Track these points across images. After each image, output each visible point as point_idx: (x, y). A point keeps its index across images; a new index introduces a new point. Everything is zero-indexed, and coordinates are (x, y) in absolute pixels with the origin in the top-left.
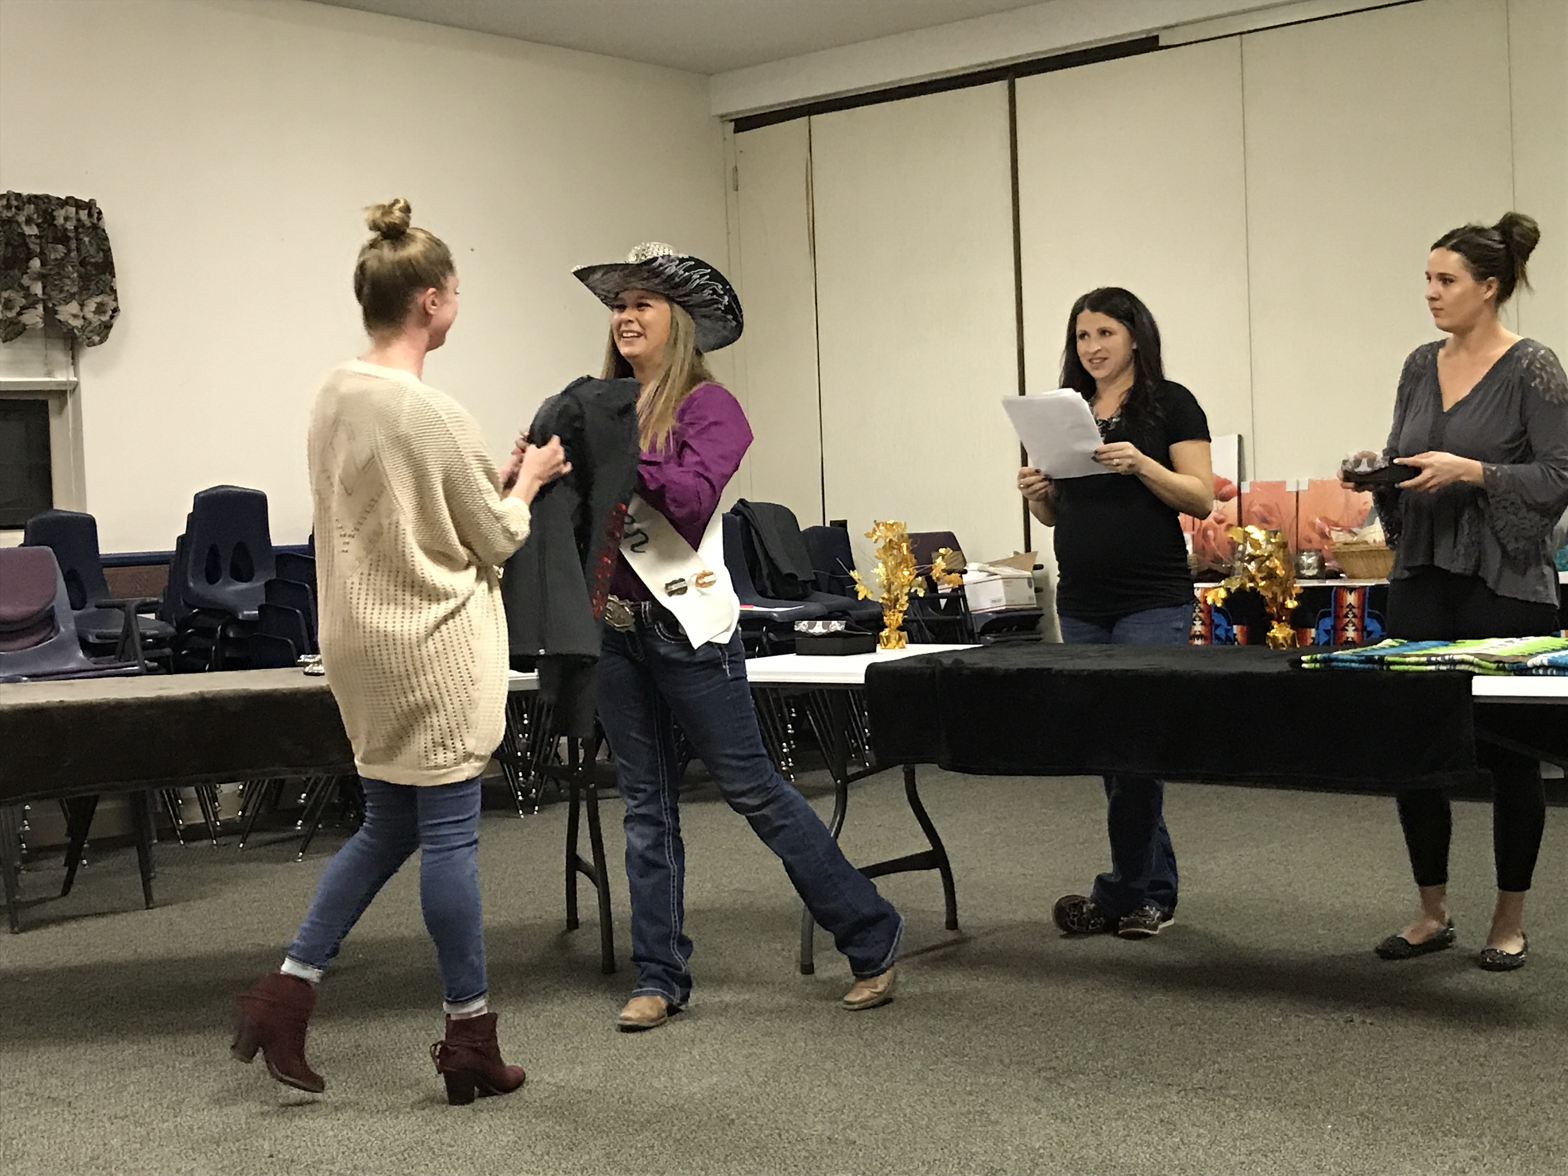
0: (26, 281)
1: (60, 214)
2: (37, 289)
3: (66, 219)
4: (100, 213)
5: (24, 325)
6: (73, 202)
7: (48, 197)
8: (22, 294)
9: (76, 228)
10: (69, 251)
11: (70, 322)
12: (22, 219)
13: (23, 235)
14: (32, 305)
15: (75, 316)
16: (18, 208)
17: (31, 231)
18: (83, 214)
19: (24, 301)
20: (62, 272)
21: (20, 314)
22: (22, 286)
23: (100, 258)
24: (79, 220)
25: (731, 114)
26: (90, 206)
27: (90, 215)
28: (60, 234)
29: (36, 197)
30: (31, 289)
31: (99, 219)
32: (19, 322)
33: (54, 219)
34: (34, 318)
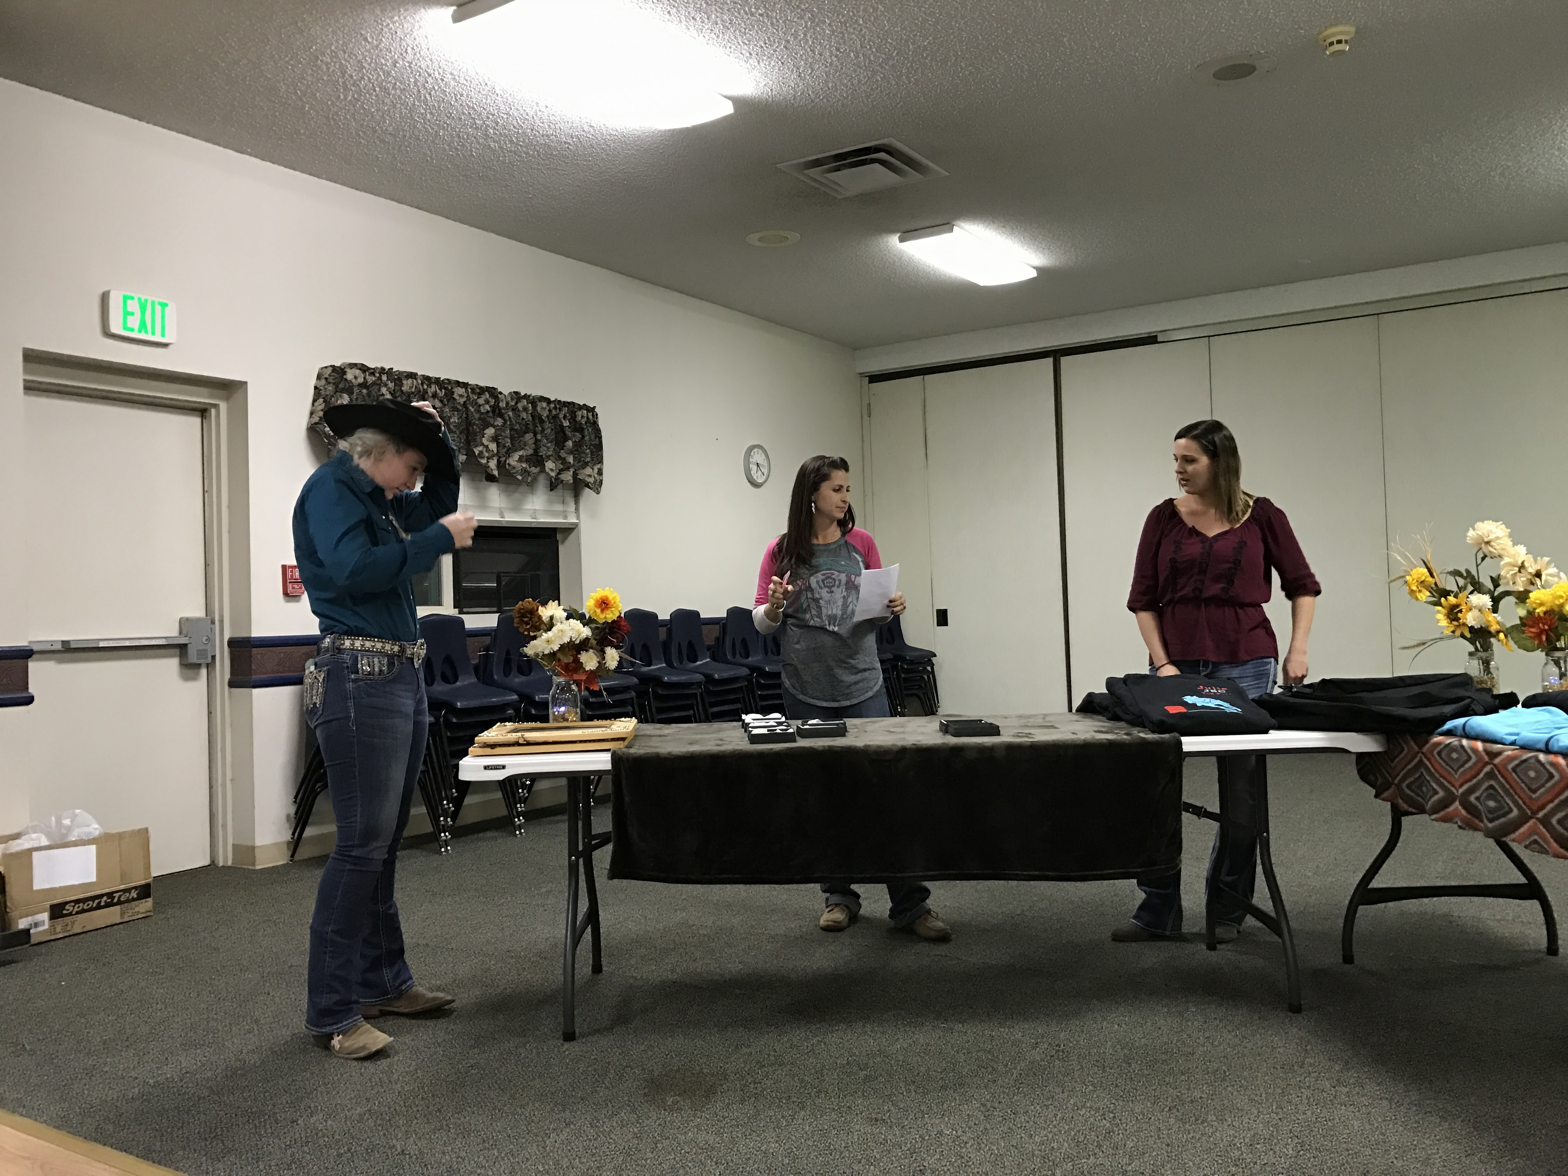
0: (563, 454)
1: (579, 413)
2: (571, 459)
3: (582, 417)
4: (597, 414)
5: (563, 481)
6: (585, 408)
7: (573, 403)
8: (560, 462)
9: (586, 423)
10: (583, 437)
11: (586, 479)
12: (561, 416)
13: (562, 426)
14: (568, 469)
15: (590, 476)
16: (560, 410)
17: (566, 423)
18: (590, 414)
19: (562, 466)
20: (579, 449)
21: (559, 474)
22: (559, 457)
23: (597, 442)
24: (588, 418)
25: (867, 373)
26: (592, 410)
27: (593, 415)
28: (578, 426)
29: (568, 402)
30: (567, 459)
31: (597, 418)
32: (559, 478)
33: (576, 417)
34: (568, 477)
